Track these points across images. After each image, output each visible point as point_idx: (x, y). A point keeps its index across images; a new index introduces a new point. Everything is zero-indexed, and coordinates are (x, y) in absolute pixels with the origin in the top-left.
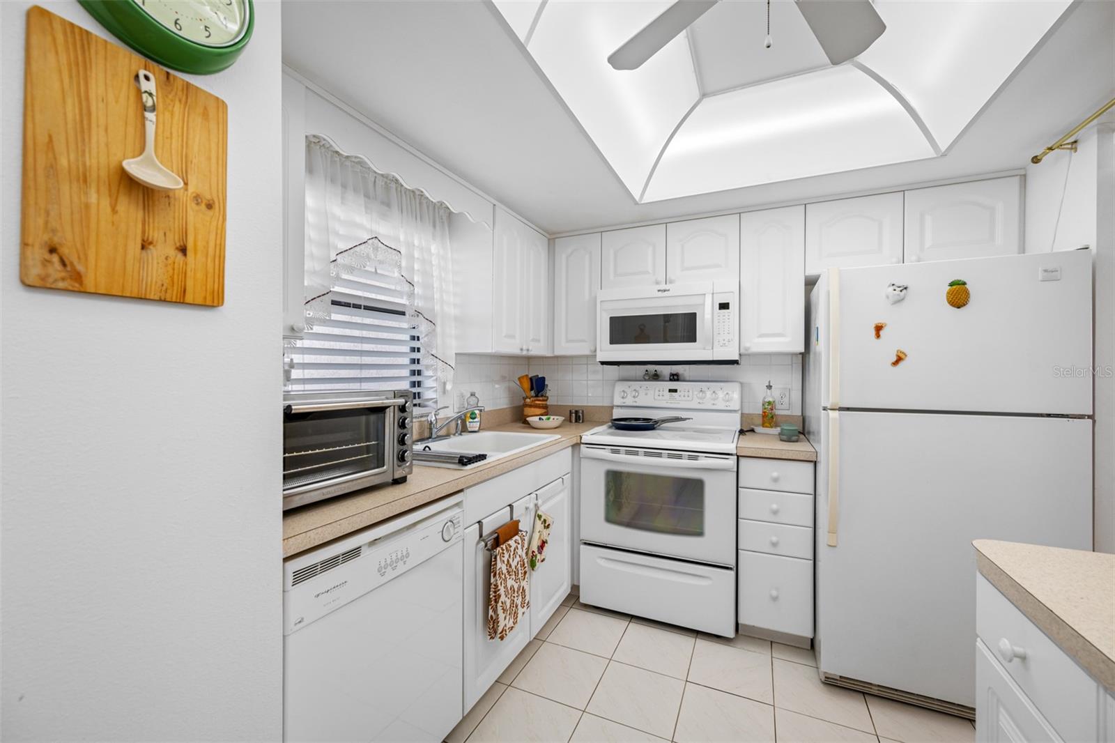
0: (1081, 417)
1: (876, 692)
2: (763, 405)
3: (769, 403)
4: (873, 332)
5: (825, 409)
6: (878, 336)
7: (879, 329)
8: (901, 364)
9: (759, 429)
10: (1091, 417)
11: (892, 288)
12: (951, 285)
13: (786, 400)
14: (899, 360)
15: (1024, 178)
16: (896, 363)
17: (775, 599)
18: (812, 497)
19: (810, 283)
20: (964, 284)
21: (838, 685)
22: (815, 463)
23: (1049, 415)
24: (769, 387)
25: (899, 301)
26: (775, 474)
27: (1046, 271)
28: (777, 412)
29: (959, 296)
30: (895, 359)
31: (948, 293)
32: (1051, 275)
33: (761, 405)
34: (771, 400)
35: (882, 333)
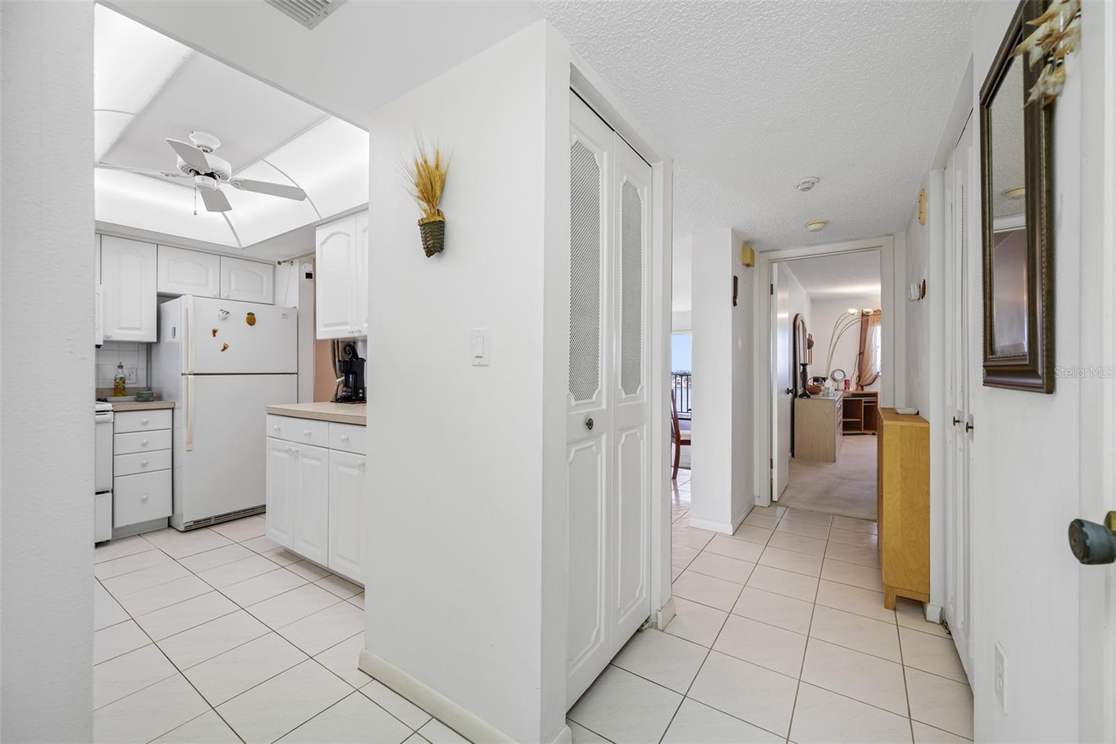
0: (294, 374)
1: (212, 522)
2: (115, 380)
3: (121, 378)
4: (212, 333)
5: (183, 374)
6: (214, 335)
7: (215, 332)
8: (226, 350)
9: (109, 399)
10: (297, 374)
11: (221, 312)
12: (248, 314)
13: (133, 376)
14: (225, 348)
15: (274, 266)
16: (223, 350)
17: (144, 501)
18: (171, 430)
19: (163, 298)
20: (253, 315)
21: (189, 529)
22: (173, 409)
23: (284, 374)
24: (121, 367)
25: (225, 319)
26: (145, 420)
27: (283, 314)
28: (127, 386)
29: (251, 320)
30: (223, 348)
31: (247, 318)
32: (285, 316)
33: (113, 381)
34: (123, 376)
35: (216, 334)
